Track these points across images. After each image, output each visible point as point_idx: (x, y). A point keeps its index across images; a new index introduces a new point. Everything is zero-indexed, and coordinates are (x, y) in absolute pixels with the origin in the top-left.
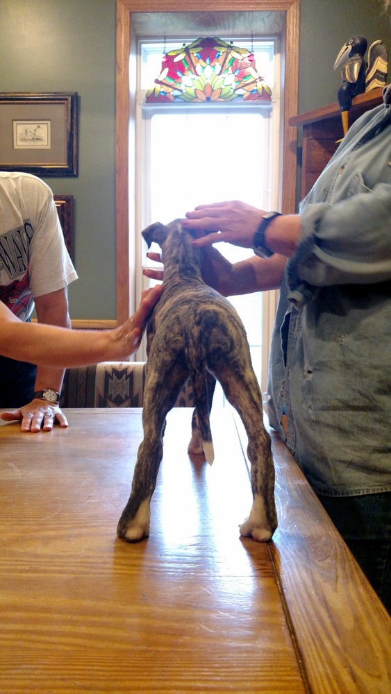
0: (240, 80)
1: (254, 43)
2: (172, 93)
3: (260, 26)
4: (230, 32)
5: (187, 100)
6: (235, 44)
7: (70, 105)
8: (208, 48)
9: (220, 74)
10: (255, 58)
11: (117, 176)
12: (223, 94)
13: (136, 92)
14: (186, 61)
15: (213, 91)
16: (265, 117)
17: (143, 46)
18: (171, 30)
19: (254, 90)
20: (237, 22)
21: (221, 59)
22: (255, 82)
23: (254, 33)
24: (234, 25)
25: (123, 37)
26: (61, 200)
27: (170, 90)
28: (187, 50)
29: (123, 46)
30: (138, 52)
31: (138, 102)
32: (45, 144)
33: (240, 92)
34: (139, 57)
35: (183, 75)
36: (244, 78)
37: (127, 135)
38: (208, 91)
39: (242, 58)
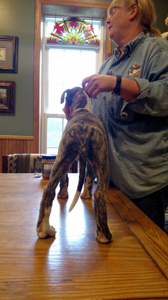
0: (87, 36)
1: (93, 21)
2: (58, 40)
3: (96, 14)
4: (83, 15)
5: (65, 43)
6: (85, 21)
7: (14, 42)
8: (74, 21)
9: (79, 33)
10: (93, 27)
11: (35, 73)
12: (79, 41)
13: (43, 38)
14: (64, 27)
15: (75, 40)
16: (96, 52)
17: (46, 18)
18: (58, 13)
19: (92, 41)
20: (86, 11)
21: (79, 26)
22: (93, 37)
23: (93, 16)
24: (85, 13)
25: (38, 14)
26: (10, 83)
27: (57, 38)
28: (65, 22)
29: (38, 18)
30: (44, 21)
31: (43, 43)
32: (3, 58)
33: (87, 41)
34: (44, 23)
35: (63, 32)
36: (89, 35)
37: (39, 56)
38: (73, 40)
39: (88, 27)
